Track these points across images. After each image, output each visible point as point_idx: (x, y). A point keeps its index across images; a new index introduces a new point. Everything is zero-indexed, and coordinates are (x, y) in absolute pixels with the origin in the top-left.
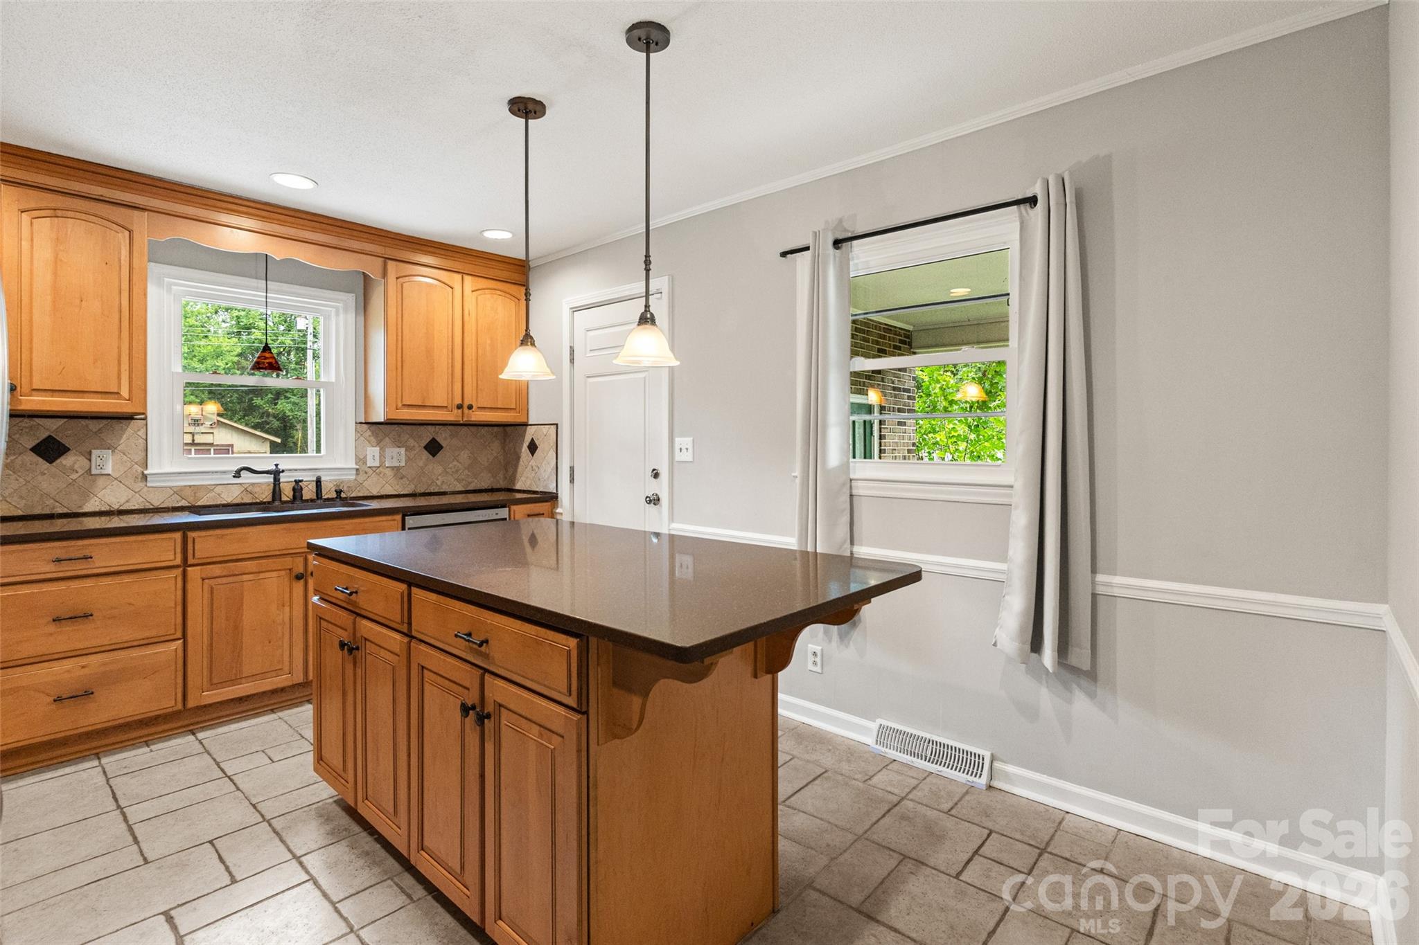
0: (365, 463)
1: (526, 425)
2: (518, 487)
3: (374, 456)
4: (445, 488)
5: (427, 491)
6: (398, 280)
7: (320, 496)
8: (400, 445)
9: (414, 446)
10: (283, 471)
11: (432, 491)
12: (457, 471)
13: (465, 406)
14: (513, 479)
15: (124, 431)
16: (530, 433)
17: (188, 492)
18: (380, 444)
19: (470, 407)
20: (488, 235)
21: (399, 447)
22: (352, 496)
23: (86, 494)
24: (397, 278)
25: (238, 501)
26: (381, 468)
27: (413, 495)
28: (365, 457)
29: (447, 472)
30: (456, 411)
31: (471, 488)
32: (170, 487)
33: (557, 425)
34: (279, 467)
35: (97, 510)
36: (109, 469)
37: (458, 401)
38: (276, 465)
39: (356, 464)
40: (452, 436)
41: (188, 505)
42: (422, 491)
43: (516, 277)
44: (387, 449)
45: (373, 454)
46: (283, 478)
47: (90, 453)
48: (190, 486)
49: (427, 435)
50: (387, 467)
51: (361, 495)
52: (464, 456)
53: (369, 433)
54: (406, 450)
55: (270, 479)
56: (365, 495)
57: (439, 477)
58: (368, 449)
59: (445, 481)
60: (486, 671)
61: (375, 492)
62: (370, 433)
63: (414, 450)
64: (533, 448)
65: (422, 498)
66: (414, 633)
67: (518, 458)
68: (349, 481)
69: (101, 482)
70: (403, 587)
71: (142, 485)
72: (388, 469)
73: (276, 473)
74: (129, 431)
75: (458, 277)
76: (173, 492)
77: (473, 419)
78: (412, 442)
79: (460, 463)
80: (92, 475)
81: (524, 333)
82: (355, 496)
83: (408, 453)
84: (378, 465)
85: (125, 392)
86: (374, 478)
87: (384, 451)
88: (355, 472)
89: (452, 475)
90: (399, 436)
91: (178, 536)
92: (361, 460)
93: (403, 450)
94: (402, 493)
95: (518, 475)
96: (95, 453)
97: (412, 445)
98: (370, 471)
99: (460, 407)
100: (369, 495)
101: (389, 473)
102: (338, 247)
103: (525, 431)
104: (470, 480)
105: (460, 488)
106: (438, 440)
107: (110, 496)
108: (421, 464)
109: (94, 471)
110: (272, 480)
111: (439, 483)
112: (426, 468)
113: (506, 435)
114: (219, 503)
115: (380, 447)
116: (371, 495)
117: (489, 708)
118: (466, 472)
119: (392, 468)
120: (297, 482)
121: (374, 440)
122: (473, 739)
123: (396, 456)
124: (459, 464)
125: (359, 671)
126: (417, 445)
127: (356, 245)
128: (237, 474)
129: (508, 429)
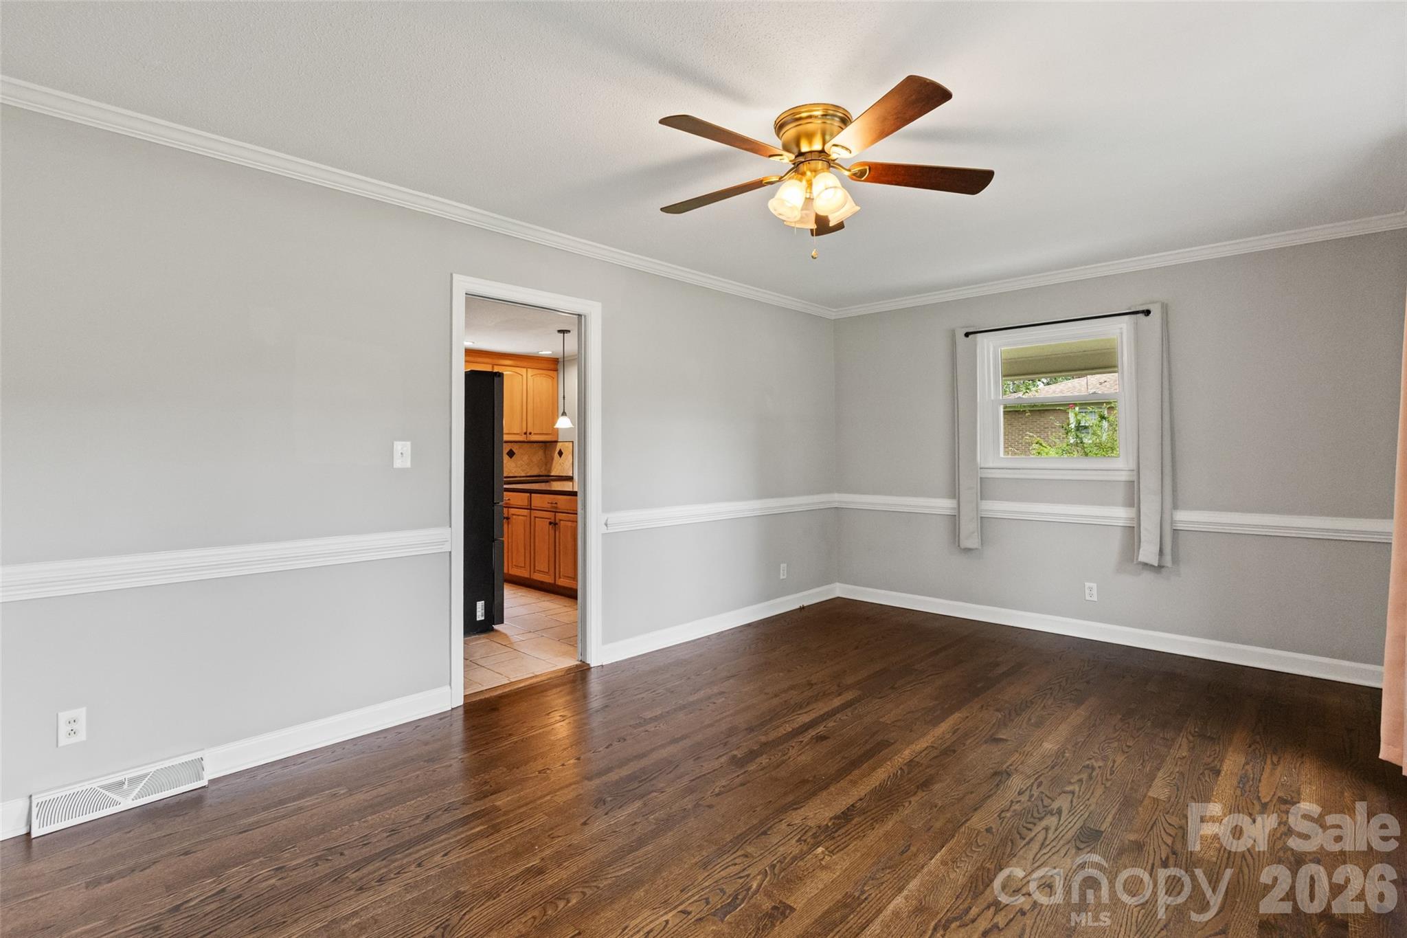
1: (557, 442)
2: (552, 474)
4: (516, 474)
12: (522, 466)
13: (528, 433)
14: (550, 471)
16: (559, 446)
19: (530, 434)
20: (540, 353)
29: (517, 466)
30: (523, 435)
31: (528, 475)
33: (573, 442)
37: (525, 431)
40: (520, 448)
43: (552, 366)
52: (526, 458)
57: (513, 469)
59: (516, 471)
60: (556, 512)
64: (560, 453)
66: (533, 508)
67: (553, 459)
70: (529, 494)
75: (525, 370)
77: (531, 439)
81: (562, 411)
89: (520, 467)
95: (553, 468)
99: (525, 433)
103: (556, 445)
104: (528, 469)
105: (523, 475)
106: (513, 450)
111: (513, 472)
113: (546, 446)
117: (557, 521)
118: (526, 466)
122: (552, 532)
124: (523, 462)
125: (510, 526)
129: (548, 444)
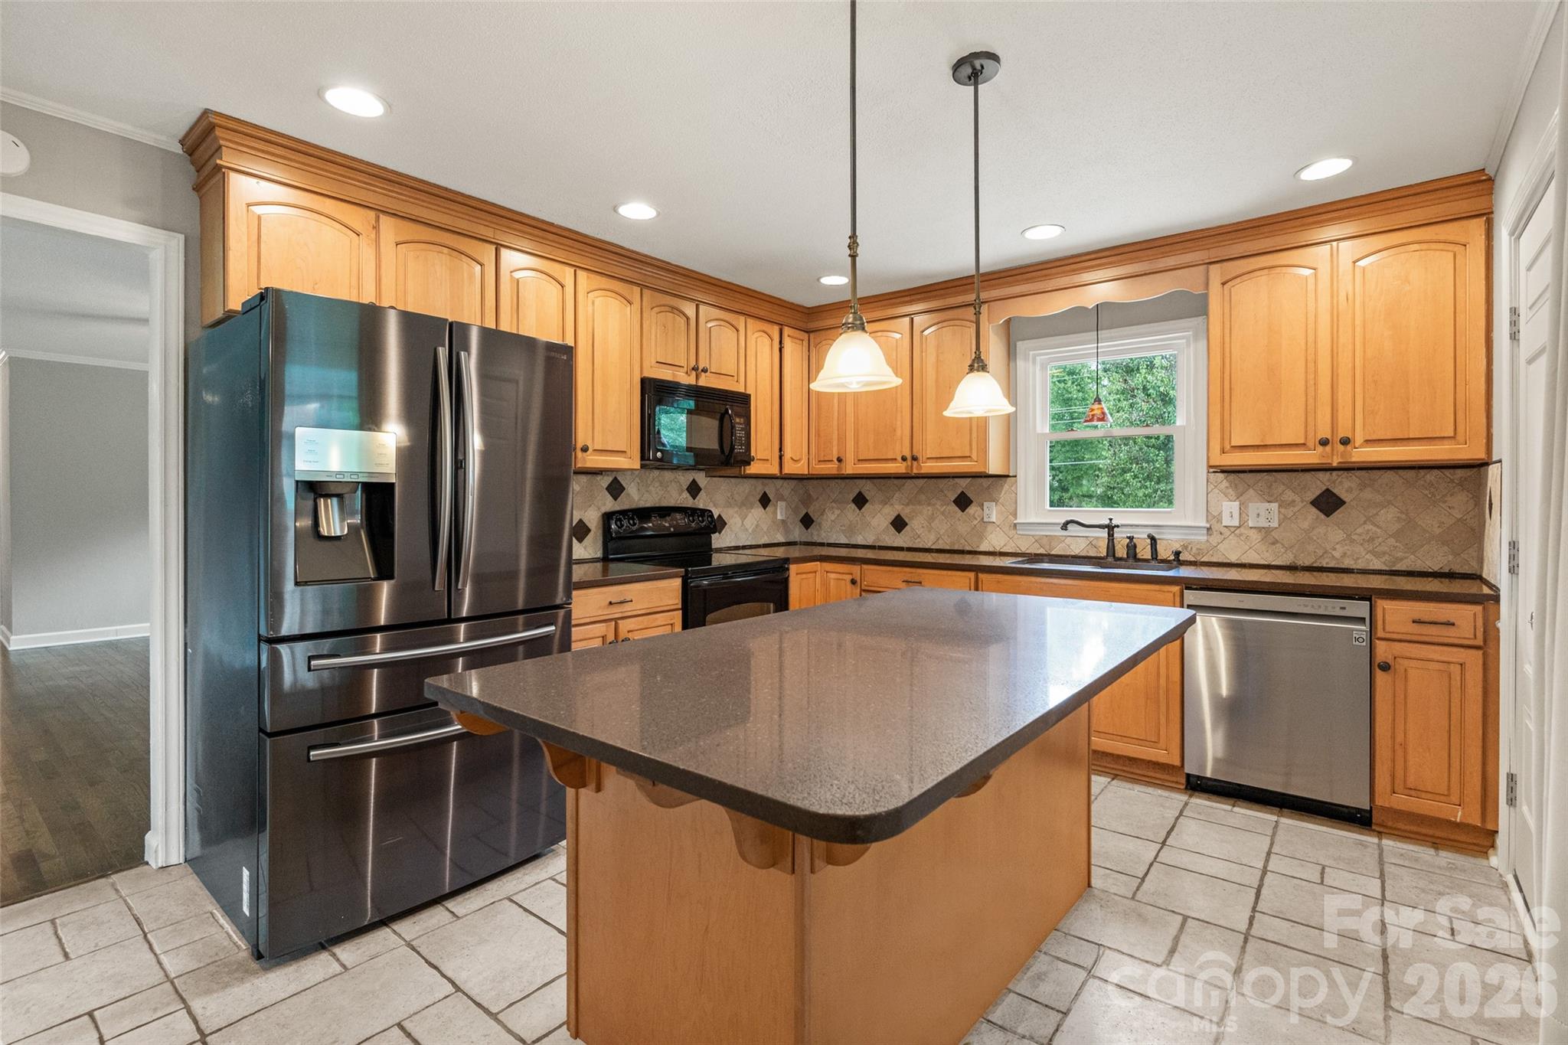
0: (1220, 521)
1: (1488, 463)
2: (1484, 573)
3: (1231, 512)
4: (1347, 563)
5: (1315, 565)
6: (1225, 286)
7: (1154, 556)
8: (1272, 499)
9: (1294, 501)
10: (1118, 526)
11: (1325, 566)
12: (1371, 540)
13: (1335, 441)
15: (1002, 486)
16: (1490, 477)
17: (1045, 541)
18: (1241, 498)
19: (1347, 442)
21: (1269, 502)
22: (1202, 560)
23: (981, 537)
24: (1223, 284)
25: (1083, 554)
26: (1242, 529)
27: (1292, 568)
28: (1221, 513)
29: (1353, 541)
30: (1320, 449)
32: (1033, 536)
33: (1501, 461)
34: (1113, 522)
35: (987, 550)
36: (994, 519)
37: (1311, 434)
38: (1111, 520)
39: (1208, 521)
40: (1363, 486)
41: (1045, 552)
42: (1307, 564)
43: (1460, 207)
44: (1250, 504)
45: (1230, 510)
46: (1118, 534)
47: (983, 505)
48: (1047, 536)
49: (1316, 485)
50: (1251, 528)
51: (1214, 560)
52: (1388, 516)
53: (1225, 484)
54: (1280, 506)
55: (1104, 533)
56: (1220, 560)
57: (1337, 546)
58: (1224, 503)
59: (1349, 553)
61: (1233, 559)
62: (1227, 485)
63: (1294, 506)
64: (1491, 504)
65: (1307, 574)
67: (1485, 523)
68: (1199, 543)
69: (990, 528)
71: (1014, 532)
72: (1253, 531)
73: (1110, 528)
74: (1006, 487)
75: (1326, 249)
76: (1034, 540)
77: (1354, 460)
78: (1289, 495)
79: (1378, 527)
80: (984, 522)
82: (1207, 560)
83: (1283, 510)
84: (1238, 525)
85: (974, 457)
86: (1233, 539)
87: (1246, 507)
88: (1205, 532)
89: (1362, 544)
90: (1270, 487)
91: (972, 575)
92: (1214, 517)
93: (1275, 506)
94: (1273, 563)
95: (1484, 554)
96: (986, 504)
97: (1290, 499)
98: (1227, 532)
99: (1325, 443)
100: (1225, 561)
101: (1255, 536)
102: (1147, 272)
104: (1400, 554)
105: (1377, 565)
106: (1335, 491)
107: (995, 540)
108: (1306, 525)
109: (985, 520)
110: (1106, 535)
111: (1337, 554)
112: (1315, 532)
114: (1068, 554)
115: (1240, 501)
116: (1229, 561)
118: (1392, 541)
119: (1259, 529)
120: (1131, 538)
121: (1232, 493)
123: (1264, 513)
124: (1374, 529)
126: (1297, 499)
127: (1171, 261)
128: (1065, 527)
